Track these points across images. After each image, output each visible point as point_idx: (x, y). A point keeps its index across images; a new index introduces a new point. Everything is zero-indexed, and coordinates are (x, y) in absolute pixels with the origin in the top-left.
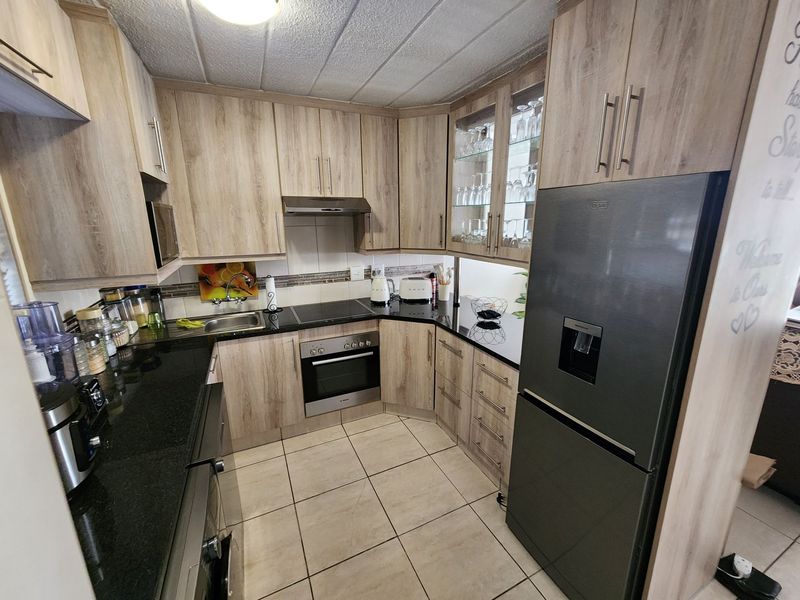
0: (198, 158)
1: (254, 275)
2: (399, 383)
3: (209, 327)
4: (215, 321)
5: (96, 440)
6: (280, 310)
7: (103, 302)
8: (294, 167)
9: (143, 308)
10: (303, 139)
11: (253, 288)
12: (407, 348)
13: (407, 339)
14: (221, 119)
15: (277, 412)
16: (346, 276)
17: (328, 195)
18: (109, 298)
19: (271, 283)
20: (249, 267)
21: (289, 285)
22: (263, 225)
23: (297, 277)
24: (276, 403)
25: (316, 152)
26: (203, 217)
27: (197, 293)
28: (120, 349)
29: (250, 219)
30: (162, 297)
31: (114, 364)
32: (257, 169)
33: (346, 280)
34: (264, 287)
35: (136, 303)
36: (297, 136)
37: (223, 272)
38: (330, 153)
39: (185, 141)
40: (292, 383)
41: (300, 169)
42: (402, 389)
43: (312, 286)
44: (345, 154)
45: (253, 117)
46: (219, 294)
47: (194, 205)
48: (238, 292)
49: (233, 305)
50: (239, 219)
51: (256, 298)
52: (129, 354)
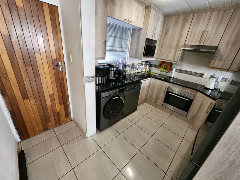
0: (167, 34)
1: (171, 67)
2: (193, 115)
3: (156, 76)
4: (157, 75)
5: (117, 76)
6: (173, 78)
7: (141, 64)
8: (192, 35)
9: (148, 67)
10: (200, 24)
11: (170, 70)
12: (201, 105)
13: (203, 102)
14: (176, 22)
15: (157, 100)
16: (202, 75)
17: (202, 44)
18: (142, 63)
19: (174, 70)
20: (171, 64)
21: (180, 72)
22: (176, 52)
23: (184, 71)
24: (157, 98)
25: (204, 29)
26: (163, 49)
27: (158, 68)
28: (138, 72)
29: (173, 51)
30: (152, 67)
31: (136, 74)
32: (180, 36)
33: (201, 77)
34: (172, 70)
35: (147, 66)
36: (198, 24)
37: (165, 64)
38: (209, 29)
39: (166, 30)
40: (163, 95)
41: (194, 35)
42: (193, 118)
43: (187, 75)
44: (217, 28)
45: (185, 20)
46: (162, 69)
47: (162, 46)
48: (166, 70)
49: (164, 73)
50: (170, 50)
51: (169, 73)
52: (139, 74)
